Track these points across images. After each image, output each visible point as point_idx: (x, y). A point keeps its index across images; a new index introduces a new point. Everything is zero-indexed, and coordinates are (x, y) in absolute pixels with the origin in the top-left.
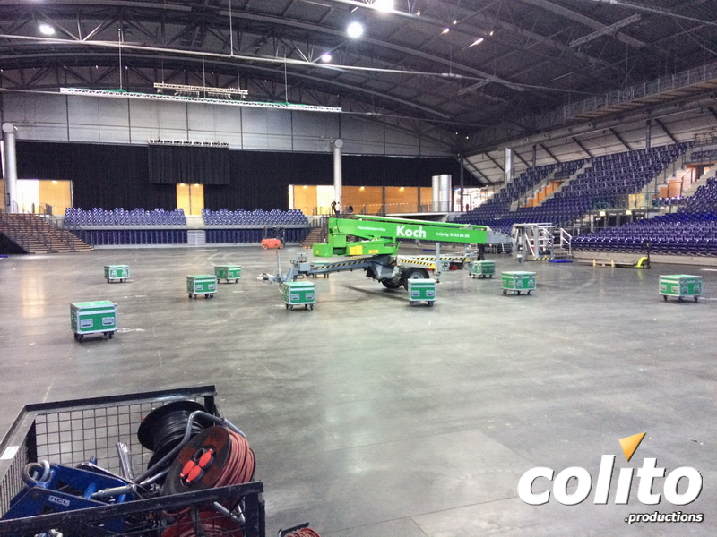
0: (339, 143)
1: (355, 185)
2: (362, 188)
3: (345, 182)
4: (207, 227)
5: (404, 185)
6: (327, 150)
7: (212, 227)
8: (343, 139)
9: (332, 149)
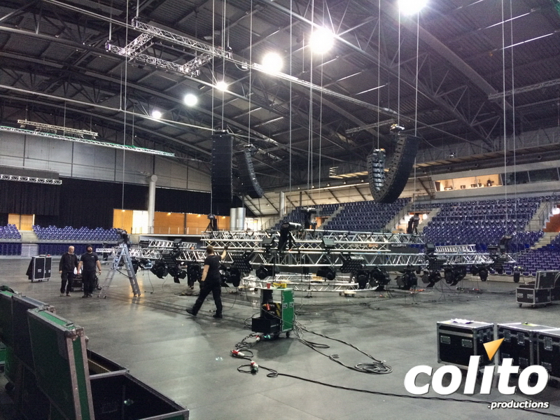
0: (154, 178)
1: (164, 211)
2: (169, 214)
3: (157, 209)
4: (41, 241)
5: (201, 213)
6: (143, 182)
7: (44, 241)
8: (157, 175)
9: (148, 182)
